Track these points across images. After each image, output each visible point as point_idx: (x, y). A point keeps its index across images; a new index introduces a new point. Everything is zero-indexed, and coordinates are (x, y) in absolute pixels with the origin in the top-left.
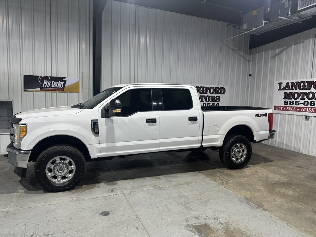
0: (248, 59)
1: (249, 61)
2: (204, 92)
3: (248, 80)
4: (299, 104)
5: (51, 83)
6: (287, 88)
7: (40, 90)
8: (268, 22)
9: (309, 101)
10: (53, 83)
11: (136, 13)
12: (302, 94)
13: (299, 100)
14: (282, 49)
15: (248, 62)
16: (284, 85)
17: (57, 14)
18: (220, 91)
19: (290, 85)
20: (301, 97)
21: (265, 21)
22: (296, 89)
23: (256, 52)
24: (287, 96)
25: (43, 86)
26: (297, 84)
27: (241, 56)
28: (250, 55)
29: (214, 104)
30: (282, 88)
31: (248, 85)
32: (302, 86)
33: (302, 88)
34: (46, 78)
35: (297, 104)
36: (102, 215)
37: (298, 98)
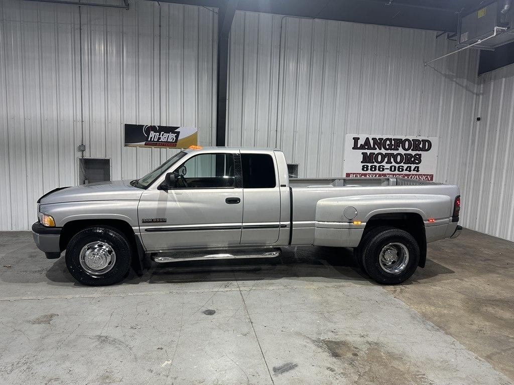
0: (475, 91)
1: (478, 95)
2: (393, 147)
3: (475, 126)
5: (159, 135)
7: (145, 145)
8: (504, 28)
10: (163, 135)
11: (281, 27)
15: (475, 96)
17: (169, 38)
18: (421, 146)
21: (497, 27)
23: (491, 79)
25: (149, 140)
27: (462, 86)
28: (479, 84)
29: (410, 167)
31: (474, 135)
34: (153, 128)
36: (205, 313)
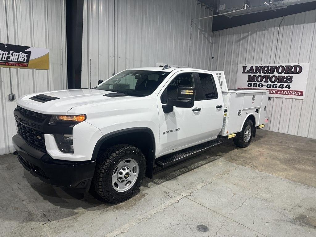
1: (212, 43)
3: (210, 62)
4: (262, 86)
5: (8, 54)
6: (251, 72)
9: (272, 84)
12: (265, 77)
13: (262, 82)
14: (247, 34)
16: (248, 69)
19: (254, 69)
20: (264, 80)
22: (260, 73)
24: (251, 79)
26: (261, 68)
28: (212, 37)
30: (246, 72)
31: (210, 67)
32: (266, 70)
33: (265, 72)
35: (260, 86)
37: (261, 81)
